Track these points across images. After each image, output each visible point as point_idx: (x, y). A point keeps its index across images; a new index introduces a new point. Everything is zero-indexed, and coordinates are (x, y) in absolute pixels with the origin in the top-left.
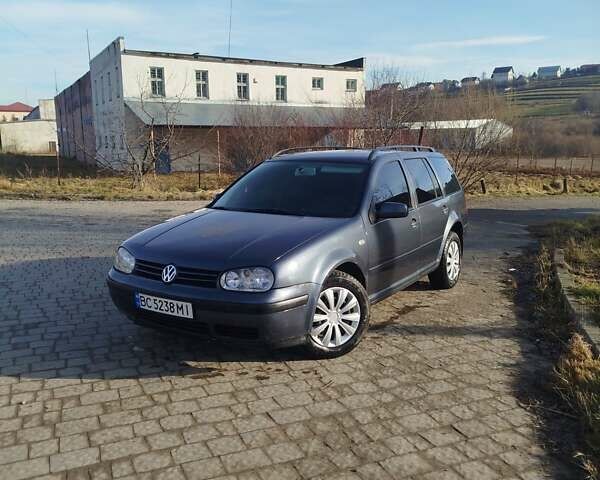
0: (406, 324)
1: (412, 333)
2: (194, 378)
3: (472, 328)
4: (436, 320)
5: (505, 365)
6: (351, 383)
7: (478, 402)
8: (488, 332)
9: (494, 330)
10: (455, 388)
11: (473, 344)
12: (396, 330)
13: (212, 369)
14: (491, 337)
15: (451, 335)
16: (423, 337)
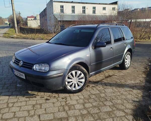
0: (106, 82)
1: (106, 85)
2: (27, 98)
3: (128, 85)
4: (117, 81)
5: (134, 101)
6: (75, 104)
7: (118, 117)
8: (133, 87)
9: (136, 86)
10: (112, 110)
11: (126, 91)
12: (101, 84)
13: (34, 95)
14: (133, 89)
15: (120, 87)
16: (109, 87)
